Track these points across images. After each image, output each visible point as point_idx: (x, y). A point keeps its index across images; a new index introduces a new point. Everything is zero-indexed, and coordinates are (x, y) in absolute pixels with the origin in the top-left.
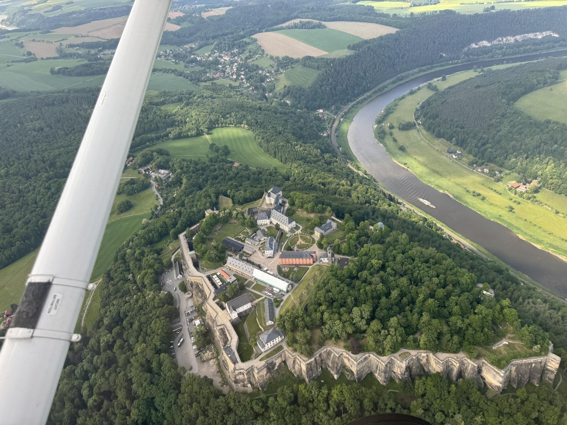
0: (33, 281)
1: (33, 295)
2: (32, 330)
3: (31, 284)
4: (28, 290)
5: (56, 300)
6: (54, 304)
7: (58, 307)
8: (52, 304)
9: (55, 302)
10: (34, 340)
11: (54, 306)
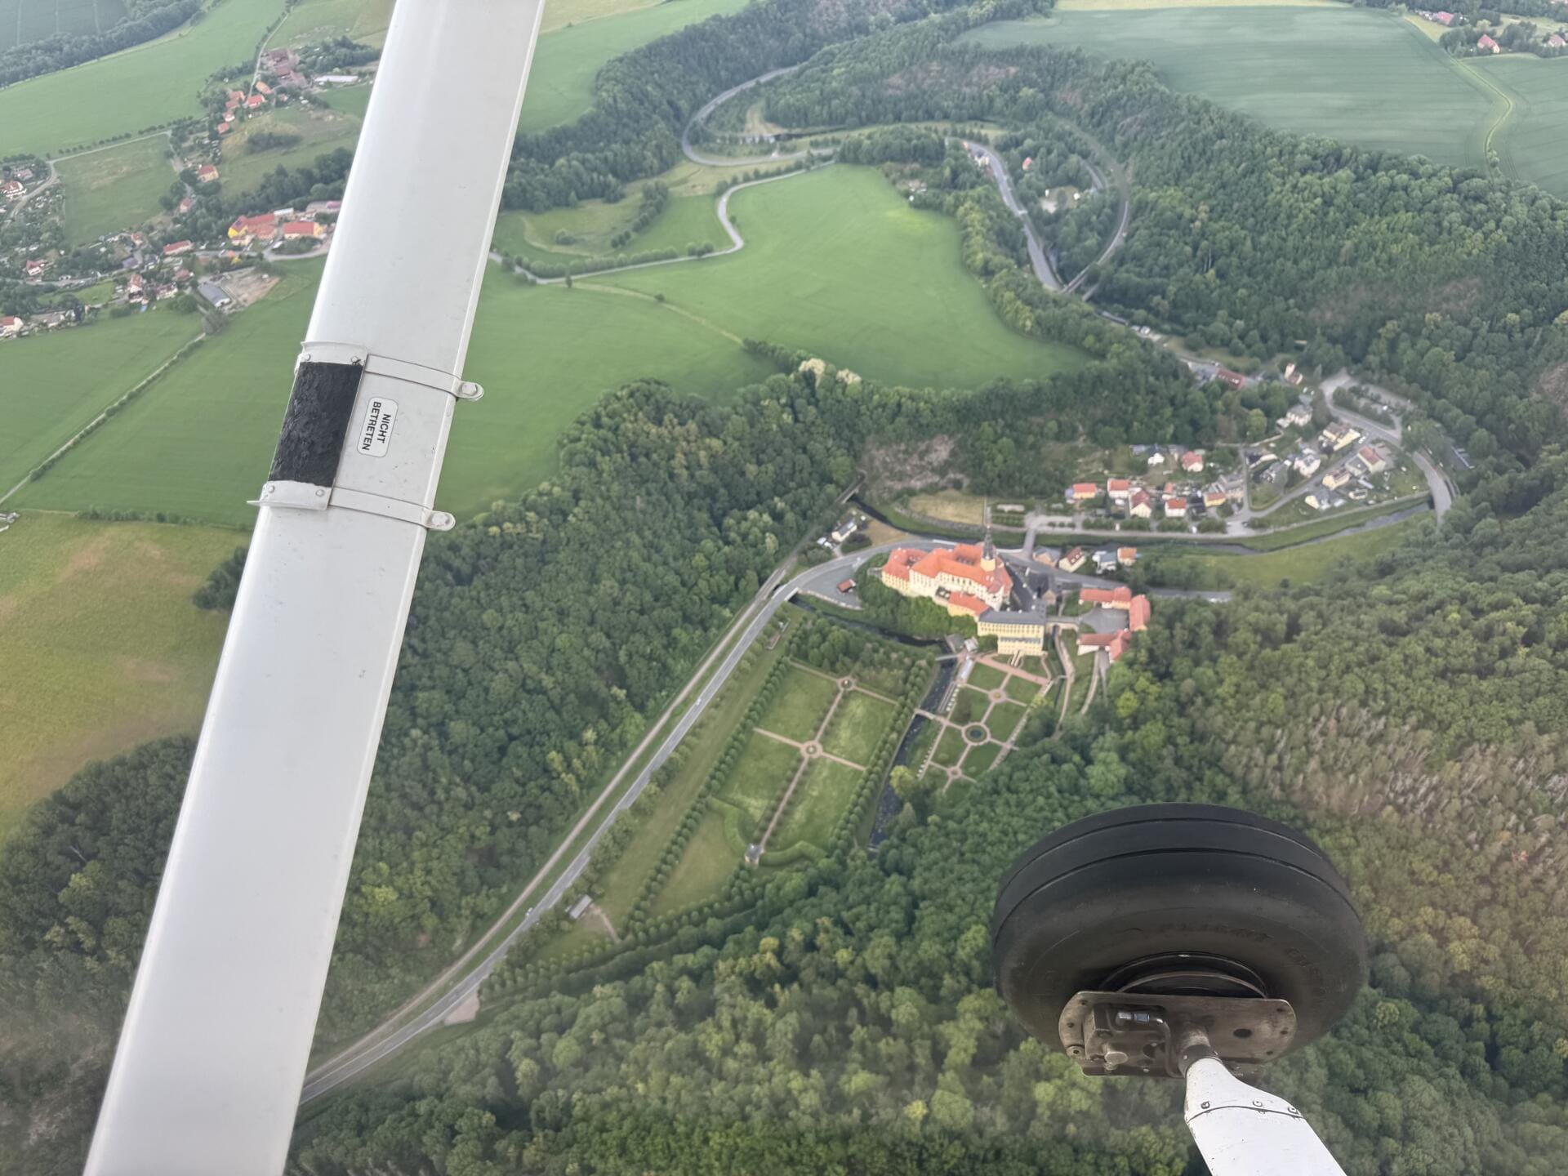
0: (314, 360)
1: (319, 398)
2: (328, 490)
3: (308, 367)
4: (301, 382)
5: (381, 416)
6: (377, 427)
7: (387, 435)
8: (371, 427)
9: (379, 421)
10: (334, 513)
11: (377, 432)
